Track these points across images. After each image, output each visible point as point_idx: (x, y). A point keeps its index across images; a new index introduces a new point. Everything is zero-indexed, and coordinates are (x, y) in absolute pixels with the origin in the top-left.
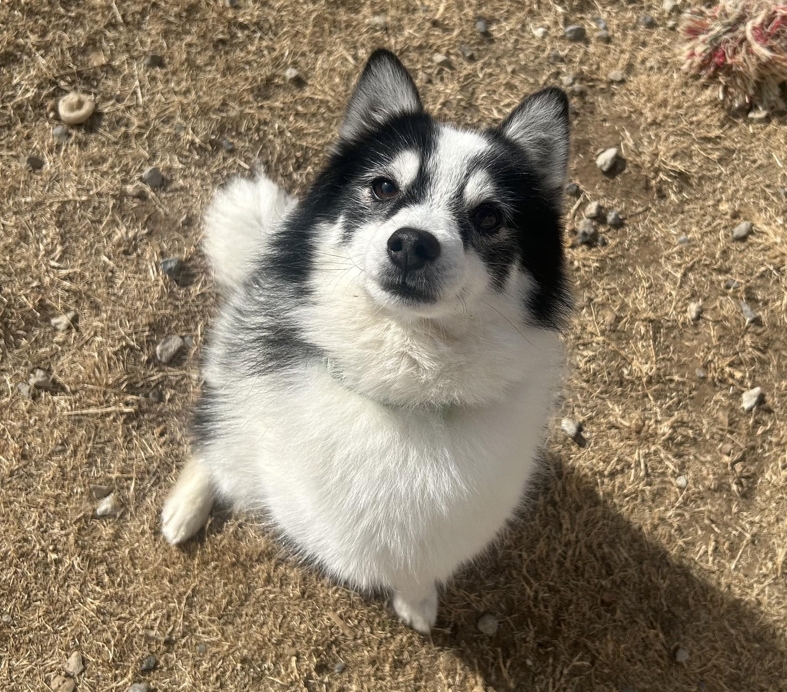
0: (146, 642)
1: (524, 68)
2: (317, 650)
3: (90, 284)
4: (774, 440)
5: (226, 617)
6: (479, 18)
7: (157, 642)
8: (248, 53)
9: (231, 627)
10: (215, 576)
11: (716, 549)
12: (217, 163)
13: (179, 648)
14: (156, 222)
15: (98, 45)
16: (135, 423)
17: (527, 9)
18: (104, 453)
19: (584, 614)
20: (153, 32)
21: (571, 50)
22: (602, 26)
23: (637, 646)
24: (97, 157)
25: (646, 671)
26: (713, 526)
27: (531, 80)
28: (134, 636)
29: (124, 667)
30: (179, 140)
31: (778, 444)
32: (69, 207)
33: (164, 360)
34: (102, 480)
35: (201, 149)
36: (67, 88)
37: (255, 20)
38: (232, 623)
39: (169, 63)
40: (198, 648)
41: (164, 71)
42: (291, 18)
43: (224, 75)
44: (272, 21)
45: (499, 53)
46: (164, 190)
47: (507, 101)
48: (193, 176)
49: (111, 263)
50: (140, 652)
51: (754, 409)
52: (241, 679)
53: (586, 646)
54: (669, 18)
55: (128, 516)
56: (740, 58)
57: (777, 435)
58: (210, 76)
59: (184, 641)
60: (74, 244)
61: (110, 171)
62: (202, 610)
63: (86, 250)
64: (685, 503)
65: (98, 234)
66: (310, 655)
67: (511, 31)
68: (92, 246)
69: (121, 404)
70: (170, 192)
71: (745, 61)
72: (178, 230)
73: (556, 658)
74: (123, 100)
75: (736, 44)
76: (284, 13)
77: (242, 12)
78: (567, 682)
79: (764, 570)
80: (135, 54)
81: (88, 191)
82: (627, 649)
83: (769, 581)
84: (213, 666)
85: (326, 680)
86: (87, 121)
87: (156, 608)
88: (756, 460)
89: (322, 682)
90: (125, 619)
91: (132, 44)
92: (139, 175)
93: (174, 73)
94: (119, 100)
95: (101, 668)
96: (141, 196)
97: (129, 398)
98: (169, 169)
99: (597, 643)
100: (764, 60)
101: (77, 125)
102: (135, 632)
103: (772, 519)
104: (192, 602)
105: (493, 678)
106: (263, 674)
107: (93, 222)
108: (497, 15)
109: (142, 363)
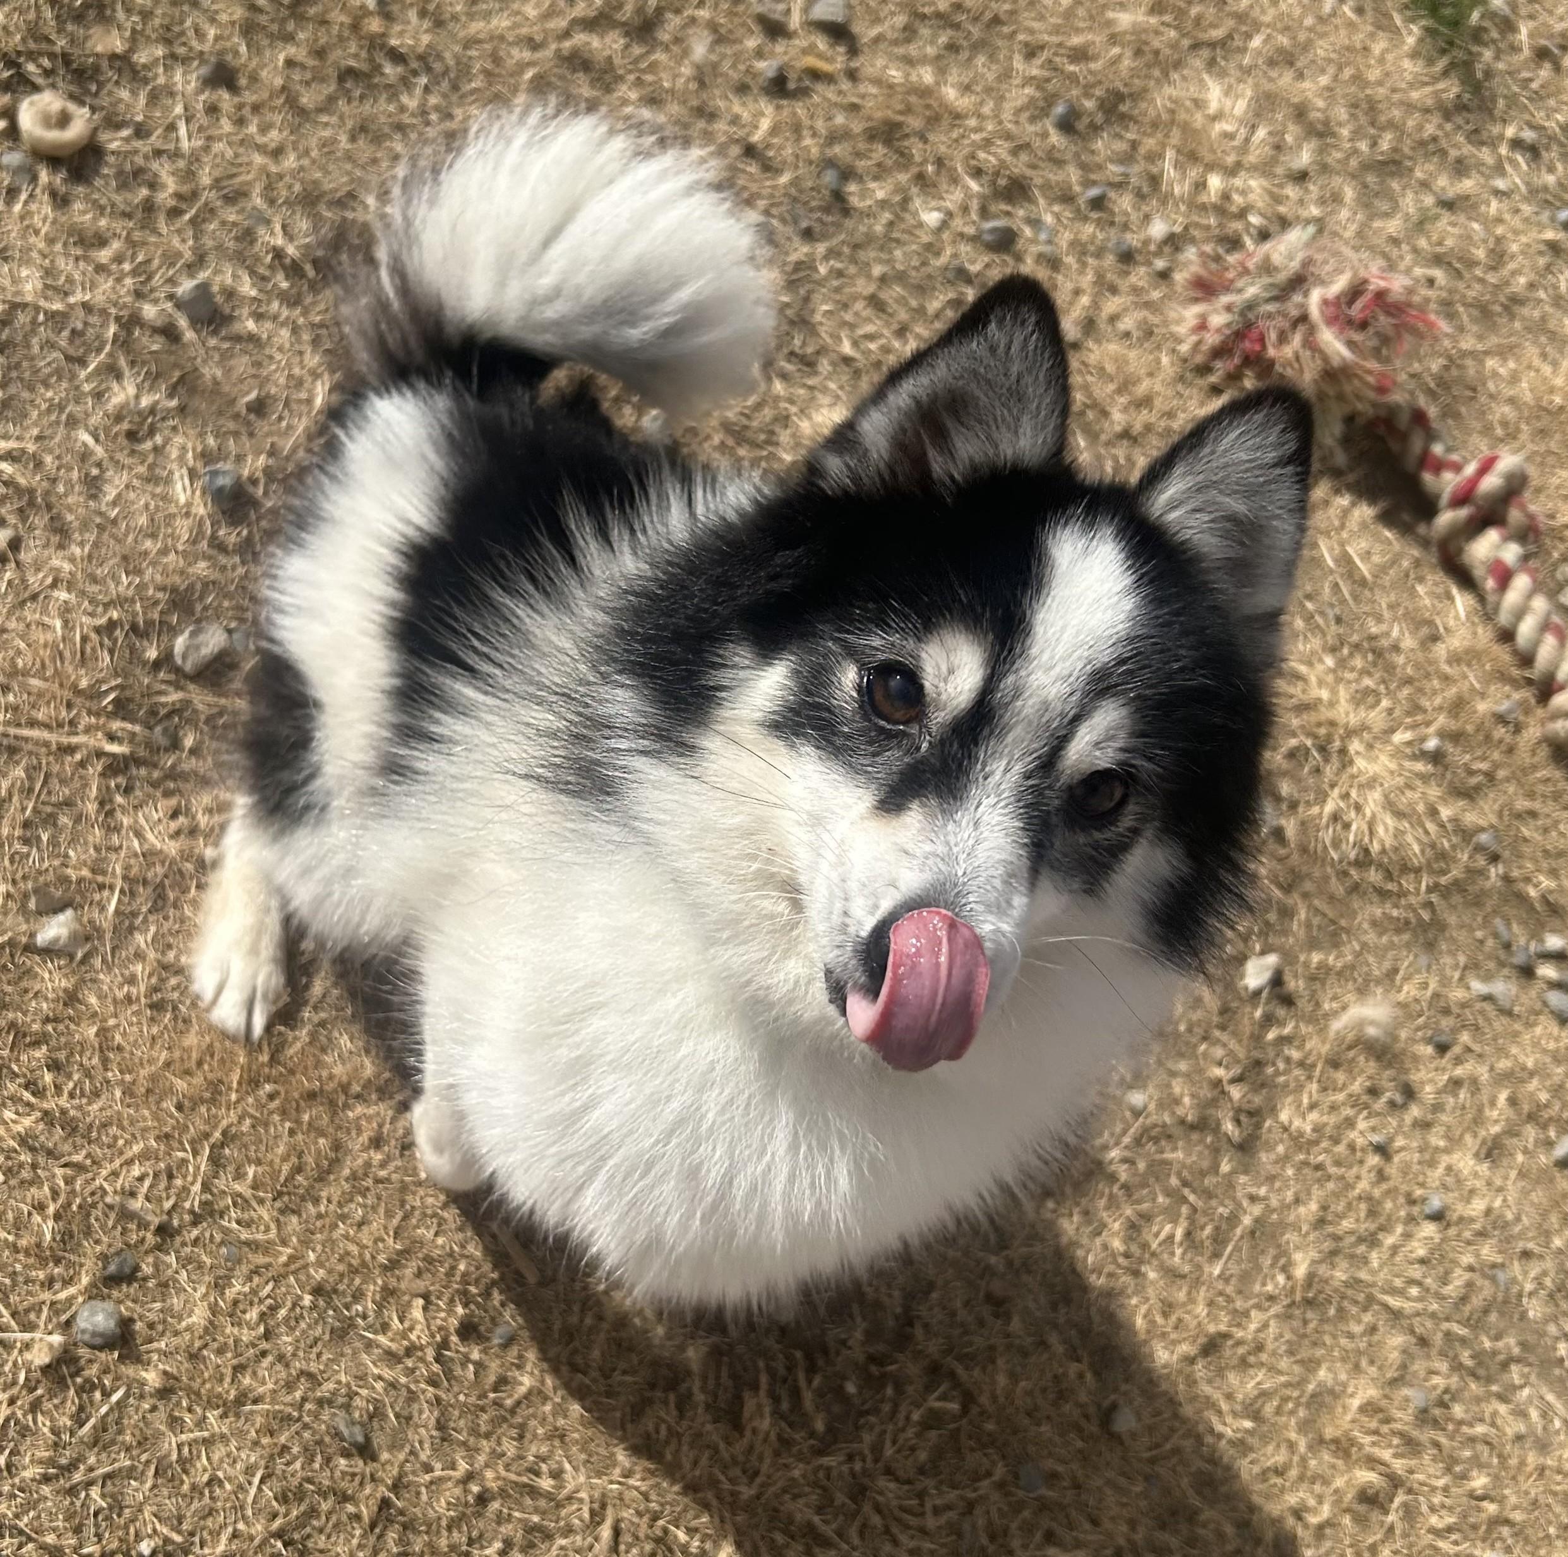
0: (117, 1221)
1: (901, 277)
2: (465, 1293)
3: (54, 481)
4: (1295, 1055)
5: (286, 1198)
6: (830, 163)
7: (143, 1225)
8: (402, 109)
9: (294, 1219)
10: (271, 1113)
11: (1188, 1234)
12: (322, 306)
13: (184, 1244)
14: (193, 391)
15: (108, 12)
16: (121, 780)
17: (915, 170)
18: (55, 825)
19: (953, 1314)
20: (224, 17)
21: (987, 266)
22: (1043, 236)
23: (1044, 1390)
24: (90, 233)
25: (1057, 1439)
26: (1186, 1191)
27: (914, 303)
28: (94, 1205)
29: (70, 1264)
30: (252, 242)
31: (1301, 1064)
32: (22, 318)
33: (188, 667)
34: (50, 877)
35: (294, 270)
36: (40, 81)
37: (421, 50)
38: (297, 1212)
39: (248, 88)
40: (224, 1250)
41: (236, 100)
42: (489, 66)
43: (353, 139)
44: (451, 63)
45: (858, 237)
46: (215, 332)
47: (870, 328)
48: (275, 318)
49: (99, 451)
50: (105, 1239)
51: (1264, 995)
52: (309, 1326)
53: (952, 1375)
54: (1159, 253)
55: (97, 962)
56: (1288, 351)
57: (1300, 1047)
58: (327, 133)
59: (195, 1233)
60: (25, 395)
61: (114, 267)
62: (239, 1176)
63: (49, 411)
64: (1138, 1142)
65: (77, 388)
66: (452, 1301)
67: (883, 204)
68: (61, 408)
69: (100, 735)
70: (224, 339)
71: (1297, 358)
72: (236, 416)
73: (899, 1389)
74: (148, 134)
75: (1286, 325)
76: (474, 53)
77: (397, 28)
78: (918, 1435)
79: (1269, 1288)
80: (181, 51)
81: (66, 294)
82: (1029, 1393)
83: (1276, 1309)
84: (254, 1292)
85: (475, 1355)
86: (72, 156)
87: (144, 1156)
88: (1263, 1085)
89: (467, 1359)
90: (80, 1168)
91: (177, 29)
92: (168, 288)
93: (256, 108)
94: (141, 132)
95: (21, 1256)
96: (169, 332)
97: (116, 725)
98: (230, 294)
99: (976, 1372)
100: (1336, 362)
101: (53, 158)
102: (96, 1198)
103: (1289, 1195)
104: (220, 1156)
105: (785, 1406)
106: (352, 1325)
107: (68, 358)
108: (861, 164)
109: (145, 663)
